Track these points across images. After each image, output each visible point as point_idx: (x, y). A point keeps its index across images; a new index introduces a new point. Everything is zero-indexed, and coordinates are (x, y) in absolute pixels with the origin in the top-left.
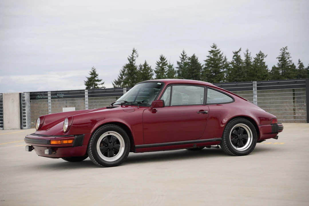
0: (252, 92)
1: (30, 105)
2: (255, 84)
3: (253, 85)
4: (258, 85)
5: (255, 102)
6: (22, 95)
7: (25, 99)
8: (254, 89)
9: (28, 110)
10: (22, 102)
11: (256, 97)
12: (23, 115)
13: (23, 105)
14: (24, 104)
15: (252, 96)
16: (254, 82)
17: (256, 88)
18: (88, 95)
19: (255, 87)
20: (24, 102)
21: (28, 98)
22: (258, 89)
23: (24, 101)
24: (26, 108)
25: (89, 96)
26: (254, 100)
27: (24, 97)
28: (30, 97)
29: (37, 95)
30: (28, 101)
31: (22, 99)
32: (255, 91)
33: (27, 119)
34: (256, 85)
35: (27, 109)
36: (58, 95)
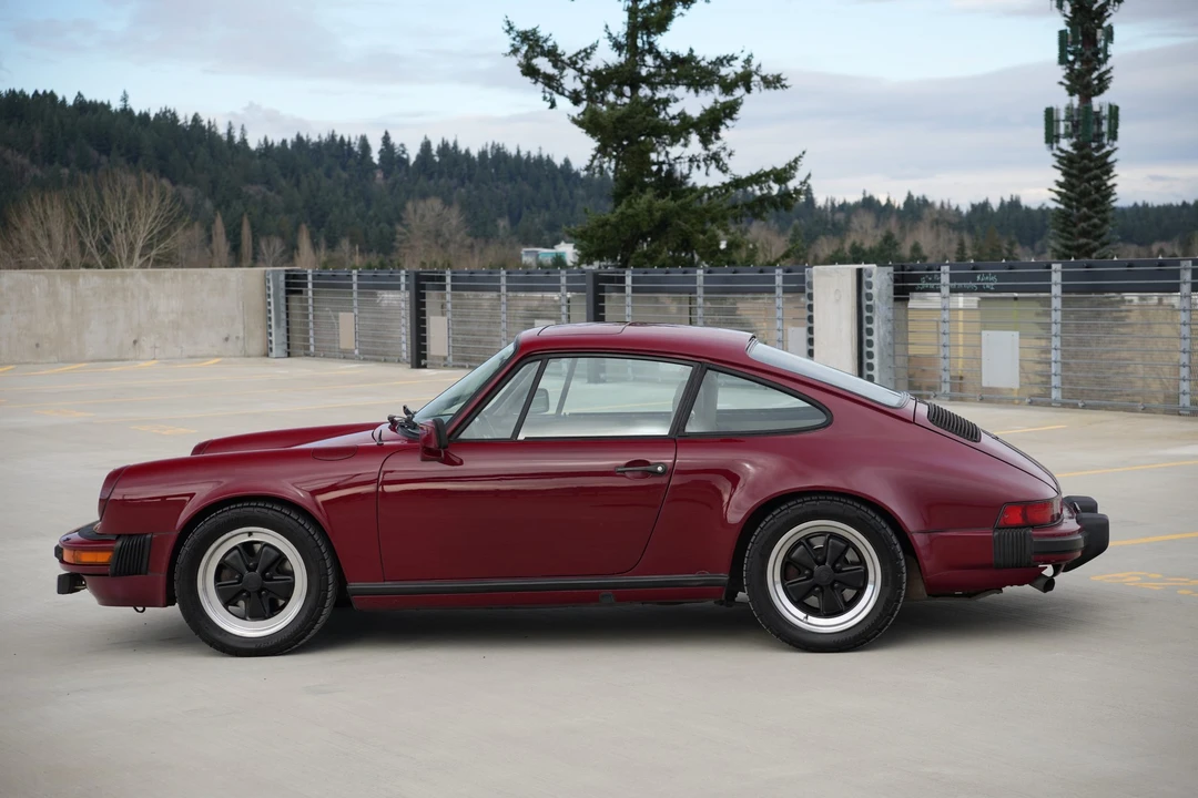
1: (890, 315)
6: (864, 275)
7: (874, 291)
9: (882, 332)
10: (866, 302)
12: (866, 349)
13: (866, 314)
14: (870, 308)
18: (1063, 286)
20: (869, 303)
21: (885, 285)
23: (870, 297)
24: (874, 326)
25: (1065, 289)
27: (870, 285)
28: (892, 283)
29: (917, 278)
30: (885, 298)
31: (865, 290)
33: (876, 367)
35: (879, 327)
36: (978, 277)
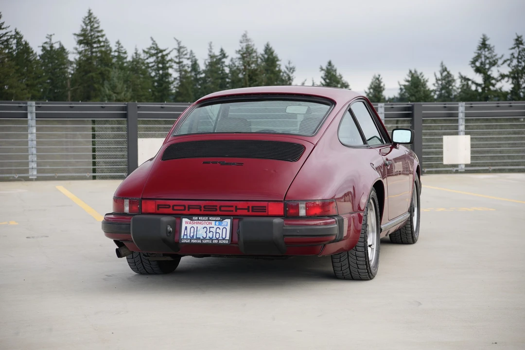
0: (26, 122)
2: (31, 106)
3: (29, 108)
4: (38, 108)
5: (32, 141)
8: (29, 116)
11: (34, 131)
15: (26, 129)
16: (29, 103)
17: (34, 115)
19: (31, 113)
22: (38, 116)
26: (30, 136)
32: (32, 119)
34: (34, 109)
